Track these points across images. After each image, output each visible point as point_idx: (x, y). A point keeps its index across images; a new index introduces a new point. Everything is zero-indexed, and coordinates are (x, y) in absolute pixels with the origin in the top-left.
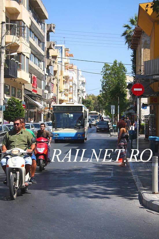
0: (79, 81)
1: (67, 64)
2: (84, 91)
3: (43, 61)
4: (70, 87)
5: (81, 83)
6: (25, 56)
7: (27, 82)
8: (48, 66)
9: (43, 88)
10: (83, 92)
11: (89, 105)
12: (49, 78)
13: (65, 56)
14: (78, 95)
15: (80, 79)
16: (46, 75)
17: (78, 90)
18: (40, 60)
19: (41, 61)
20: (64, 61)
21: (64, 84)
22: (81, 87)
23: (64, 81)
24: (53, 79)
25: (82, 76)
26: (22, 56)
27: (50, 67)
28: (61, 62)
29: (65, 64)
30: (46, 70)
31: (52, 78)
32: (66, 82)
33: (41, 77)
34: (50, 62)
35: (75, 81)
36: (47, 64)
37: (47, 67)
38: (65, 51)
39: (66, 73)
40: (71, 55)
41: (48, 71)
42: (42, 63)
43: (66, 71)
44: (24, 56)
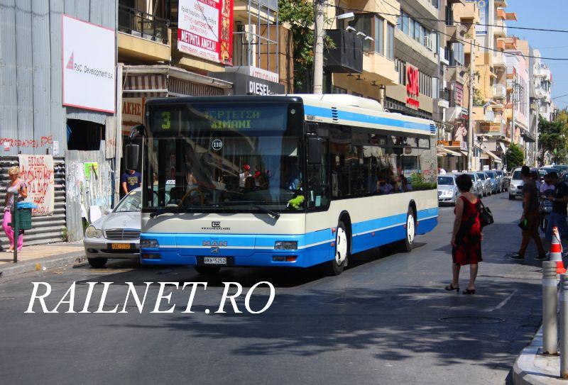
0: (532, 76)
1: (500, 37)
2: (547, 100)
3: (436, 32)
4: (509, 92)
5: (538, 82)
6: (385, 22)
7: (389, 82)
8: (449, 43)
9: (434, 95)
10: (544, 103)
11: (556, 134)
12: (451, 71)
13: (497, 17)
14: (531, 110)
15: (536, 72)
16: (442, 64)
17: (532, 99)
18: (427, 30)
19: (430, 32)
20: (493, 31)
21: (491, 85)
22: (539, 92)
23: (492, 78)
24: (462, 74)
25: (542, 66)
26: (376, 20)
27: (453, 46)
28: (486, 32)
29: (496, 37)
30: (442, 51)
31: (459, 70)
32: (498, 81)
33: (429, 69)
34: (455, 34)
35: (523, 76)
36: (445, 39)
37: (445, 45)
38: (496, 6)
39: (497, 58)
40: (511, 17)
41: (449, 54)
42: (432, 37)
43: (499, 53)
44: (381, 21)
